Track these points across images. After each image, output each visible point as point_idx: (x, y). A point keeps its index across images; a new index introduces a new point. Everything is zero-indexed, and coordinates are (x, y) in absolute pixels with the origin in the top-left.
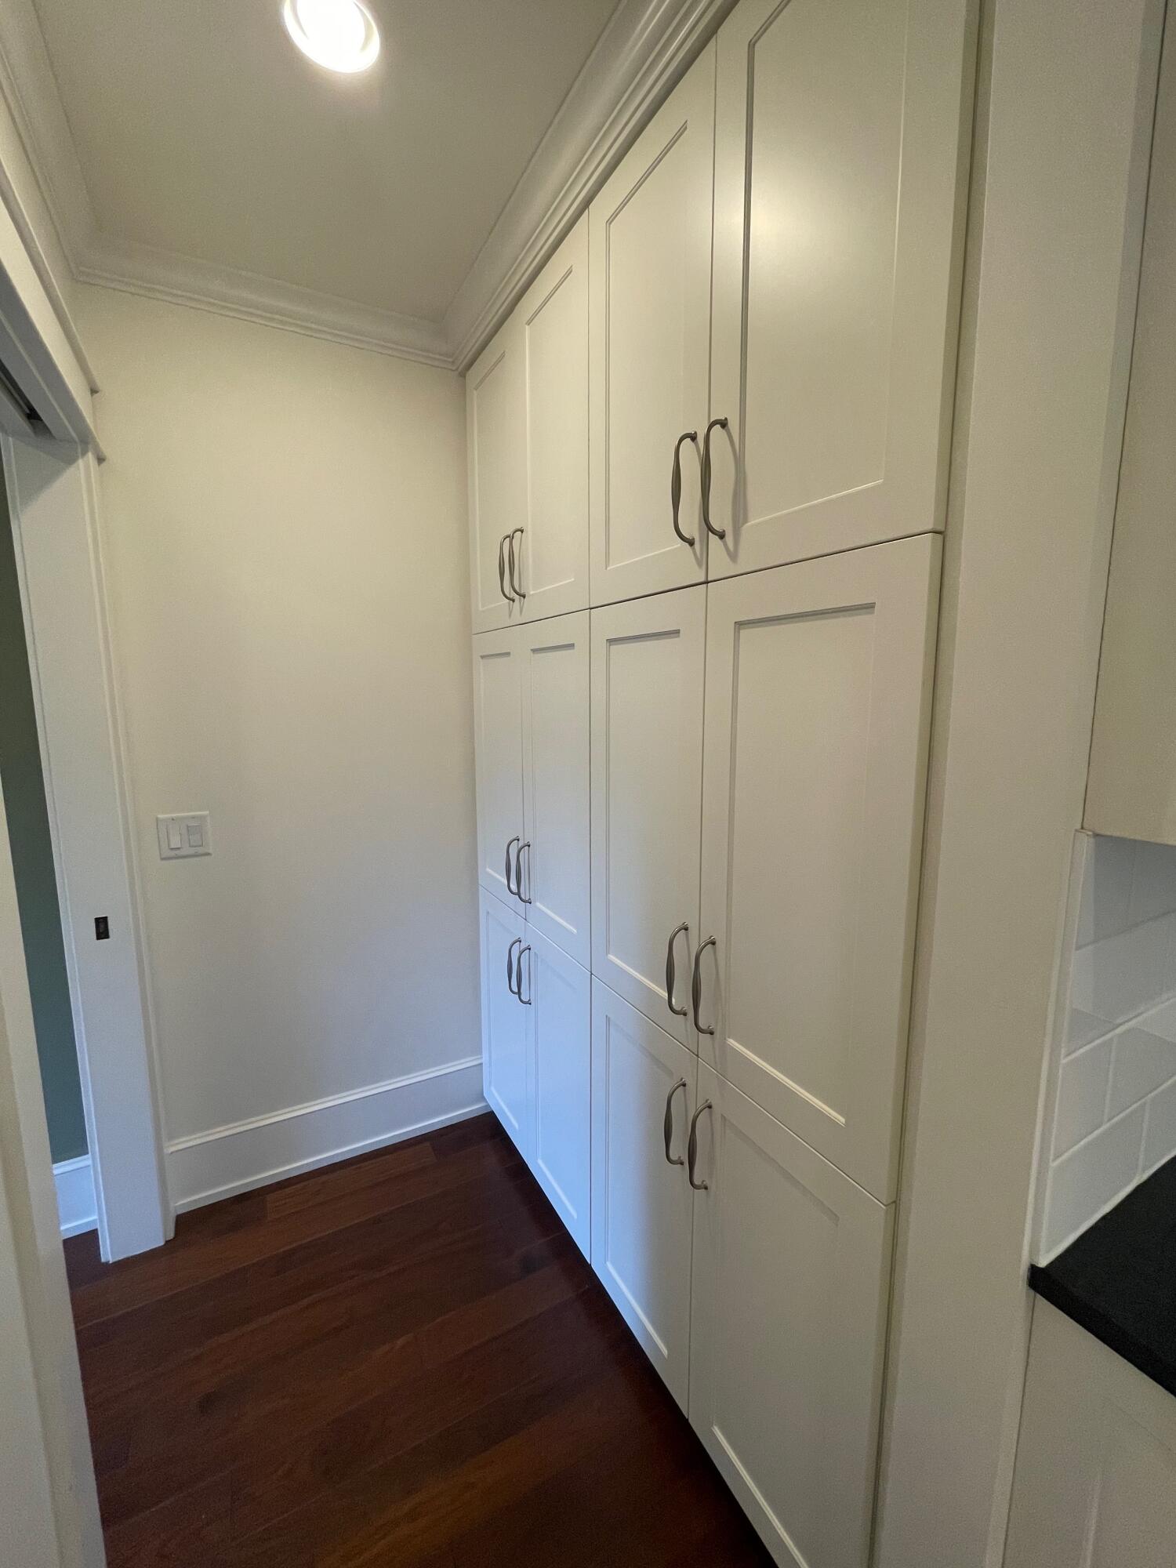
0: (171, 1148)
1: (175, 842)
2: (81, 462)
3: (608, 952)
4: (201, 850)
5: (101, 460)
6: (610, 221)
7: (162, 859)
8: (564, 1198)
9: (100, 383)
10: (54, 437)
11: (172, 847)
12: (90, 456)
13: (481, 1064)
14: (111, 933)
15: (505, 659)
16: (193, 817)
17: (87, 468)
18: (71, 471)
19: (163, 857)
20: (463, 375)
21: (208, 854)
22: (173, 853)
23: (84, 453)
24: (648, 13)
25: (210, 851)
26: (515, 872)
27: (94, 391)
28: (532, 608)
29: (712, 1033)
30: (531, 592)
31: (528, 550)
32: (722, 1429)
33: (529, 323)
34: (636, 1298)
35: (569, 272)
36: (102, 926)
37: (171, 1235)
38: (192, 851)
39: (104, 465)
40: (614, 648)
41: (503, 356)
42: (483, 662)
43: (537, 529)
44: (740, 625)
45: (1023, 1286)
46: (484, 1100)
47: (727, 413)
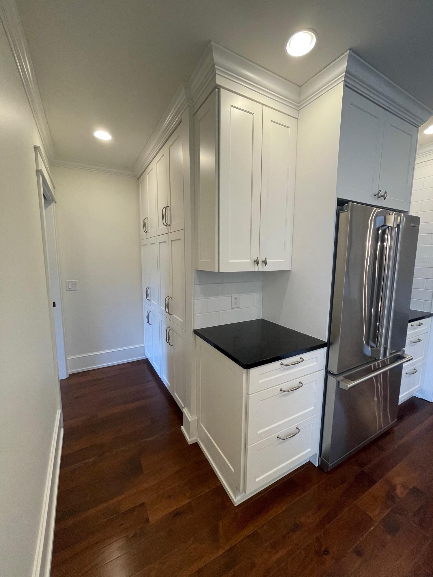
0: (69, 358)
1: (70, 287)
2: (52, 204)
3: (161, 307)
4: (76, 289)
5: (55, 202)
6: (157, 163)
7: (67, 291)
8: (155, 364)
9: (56, 186)
10: (47, 200)
11: (69, 288)
12: (54, 203)
13: (144, 346)
14: (56, 305)
15: (145, 246)
16: (74, 281)
17: (53, 204)
18: (50, 206)
19: (67, 290)
20: (138, 179)
21: (77, 290)
22: (69, 289)
23: (53, 202)
24: (167, 119)
25: (78, 289)
26: (147, 295)
27: (54, 188)
28: (150, 235)
29: (172, 315)
30: (149, 231)
31: (148, 222)
32: (177, 393)
33: (148, 174)
34: (166, 378)
35: (152, 169)
36: (54, 304)
37: (68, 377)
38: (73, 289)
39: (56, 204)
40: (160, 244)
41: (144, 179)
42: (143, 246)
43: (149, 218)
44: (172, 241)
45: (193, 333)
46: (145, 355)
47: (169, 205)
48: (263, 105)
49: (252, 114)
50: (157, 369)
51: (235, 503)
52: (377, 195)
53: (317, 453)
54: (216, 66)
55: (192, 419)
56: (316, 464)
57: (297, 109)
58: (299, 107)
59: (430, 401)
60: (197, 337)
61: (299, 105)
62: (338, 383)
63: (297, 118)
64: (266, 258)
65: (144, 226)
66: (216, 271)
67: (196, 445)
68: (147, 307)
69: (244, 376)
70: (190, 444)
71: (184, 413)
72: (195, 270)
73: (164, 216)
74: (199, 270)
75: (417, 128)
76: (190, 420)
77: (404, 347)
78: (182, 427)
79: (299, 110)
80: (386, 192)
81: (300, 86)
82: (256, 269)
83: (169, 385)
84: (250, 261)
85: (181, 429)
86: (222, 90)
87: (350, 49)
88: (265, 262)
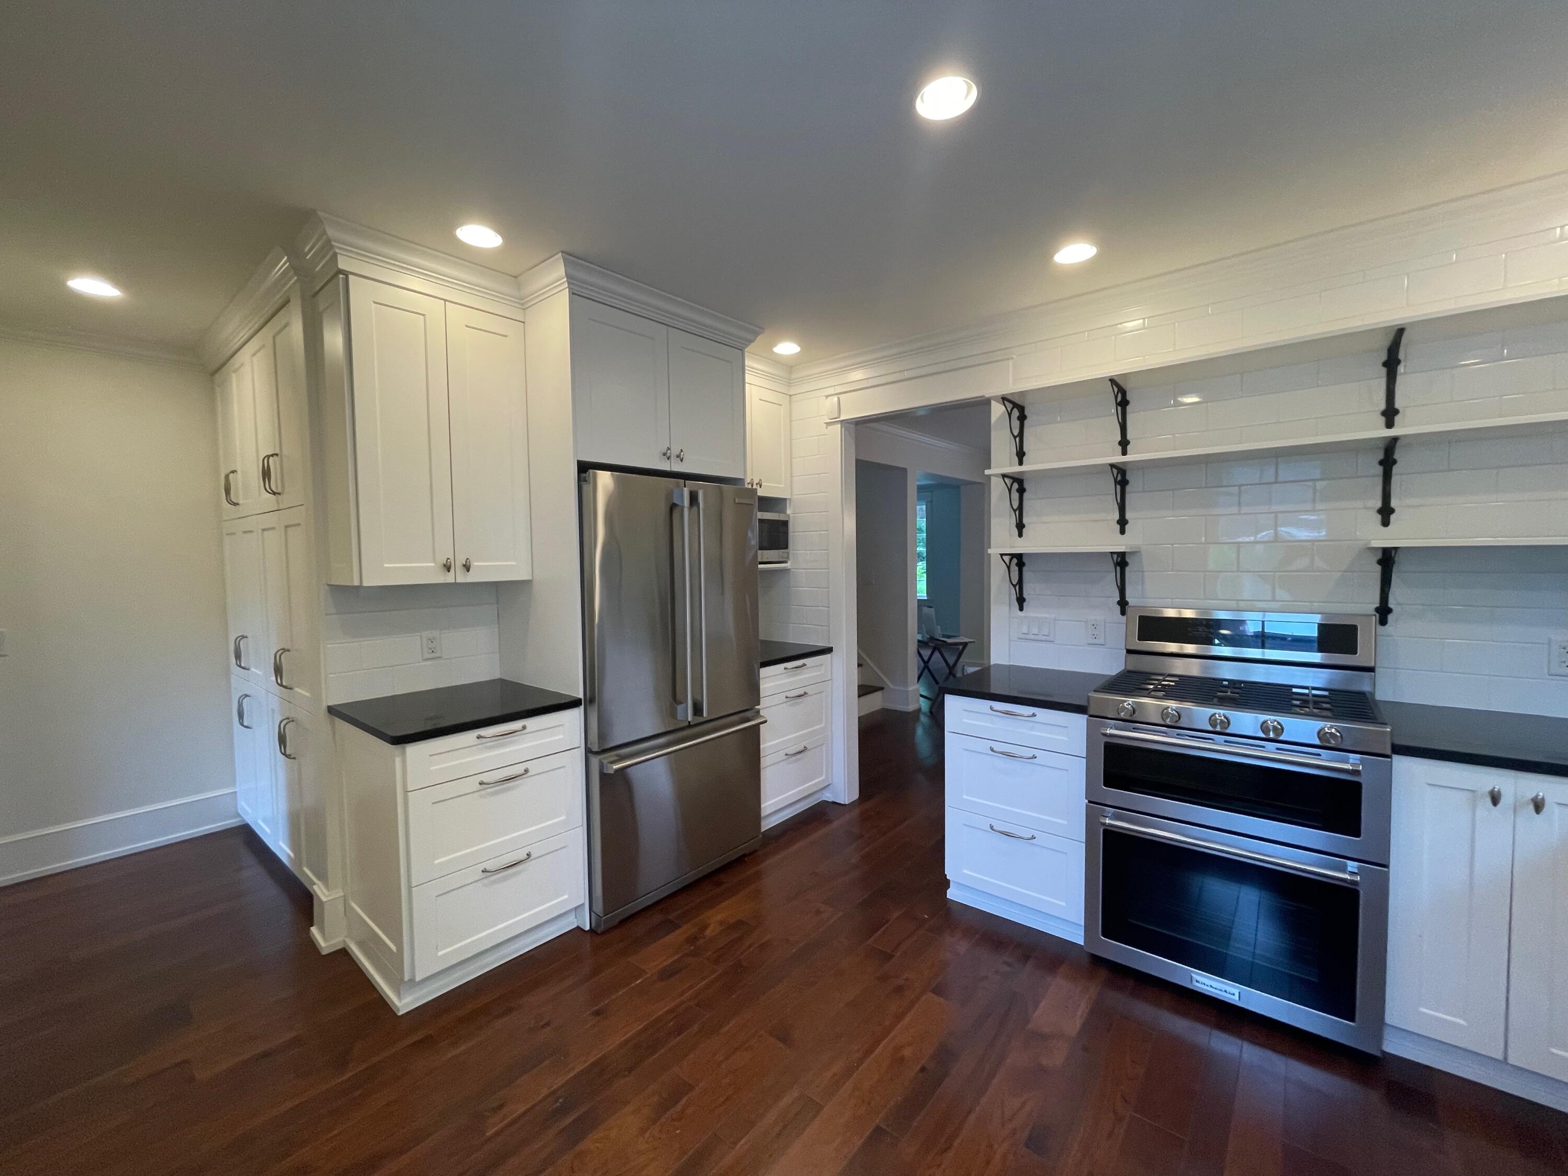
3: (268, 677)
6: (254, 355)
13: (236, 789)
15: (232, 536)
20: (212, 377)
26: (238, 656)
28: (240, 510)
29: (289, 689)
30: (241, 502)
31: (235, 482)
33: (234, 372)
34: (286, 844)
35: (243, 364)
40: (266, 533)
41: (227, 379)
42: (226, 536)
43: (239, 472)
44: (286, 527)
45: (327, 713)
46: (239, 815)
47: (278, 452)
48: (445, 300)
49: (424, 315)
50: (266, 833)
51: (398, 1010)
52: (666, 455)
53: (583, 905)
54: (333, 243)
55: (330, 898)
56: (585, 926)
57: (522, 307)
58: (522, 304)
59: (843, 803)
60: (338, 721)
61: (523, 302)
62: (602, 766)
63: (523, 321)
64: (467, 559)
65: (228, 491)
66: (356, 583)
67: (343, 954)
68: (239, 683)
69: (398, 761)
70: (324, 952)
71: (317, 895)
72: (327, 587)
73: (266, 474)
74: (333, 584)
75: (741, 350)
76: (324, 899)
77: (759, 704)
78: (312, 928)
79: (524, 309)
80: (682, 451)
81: (515, 277)
82: (449, 578)
83: (292, 855)
84: (433, 564)
85: (311, 936)
86: (351, 277)
87: (562, 252)
88: (467, 567)
